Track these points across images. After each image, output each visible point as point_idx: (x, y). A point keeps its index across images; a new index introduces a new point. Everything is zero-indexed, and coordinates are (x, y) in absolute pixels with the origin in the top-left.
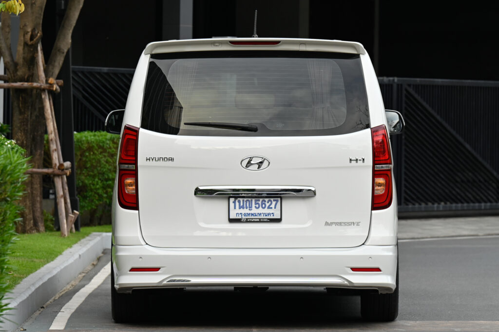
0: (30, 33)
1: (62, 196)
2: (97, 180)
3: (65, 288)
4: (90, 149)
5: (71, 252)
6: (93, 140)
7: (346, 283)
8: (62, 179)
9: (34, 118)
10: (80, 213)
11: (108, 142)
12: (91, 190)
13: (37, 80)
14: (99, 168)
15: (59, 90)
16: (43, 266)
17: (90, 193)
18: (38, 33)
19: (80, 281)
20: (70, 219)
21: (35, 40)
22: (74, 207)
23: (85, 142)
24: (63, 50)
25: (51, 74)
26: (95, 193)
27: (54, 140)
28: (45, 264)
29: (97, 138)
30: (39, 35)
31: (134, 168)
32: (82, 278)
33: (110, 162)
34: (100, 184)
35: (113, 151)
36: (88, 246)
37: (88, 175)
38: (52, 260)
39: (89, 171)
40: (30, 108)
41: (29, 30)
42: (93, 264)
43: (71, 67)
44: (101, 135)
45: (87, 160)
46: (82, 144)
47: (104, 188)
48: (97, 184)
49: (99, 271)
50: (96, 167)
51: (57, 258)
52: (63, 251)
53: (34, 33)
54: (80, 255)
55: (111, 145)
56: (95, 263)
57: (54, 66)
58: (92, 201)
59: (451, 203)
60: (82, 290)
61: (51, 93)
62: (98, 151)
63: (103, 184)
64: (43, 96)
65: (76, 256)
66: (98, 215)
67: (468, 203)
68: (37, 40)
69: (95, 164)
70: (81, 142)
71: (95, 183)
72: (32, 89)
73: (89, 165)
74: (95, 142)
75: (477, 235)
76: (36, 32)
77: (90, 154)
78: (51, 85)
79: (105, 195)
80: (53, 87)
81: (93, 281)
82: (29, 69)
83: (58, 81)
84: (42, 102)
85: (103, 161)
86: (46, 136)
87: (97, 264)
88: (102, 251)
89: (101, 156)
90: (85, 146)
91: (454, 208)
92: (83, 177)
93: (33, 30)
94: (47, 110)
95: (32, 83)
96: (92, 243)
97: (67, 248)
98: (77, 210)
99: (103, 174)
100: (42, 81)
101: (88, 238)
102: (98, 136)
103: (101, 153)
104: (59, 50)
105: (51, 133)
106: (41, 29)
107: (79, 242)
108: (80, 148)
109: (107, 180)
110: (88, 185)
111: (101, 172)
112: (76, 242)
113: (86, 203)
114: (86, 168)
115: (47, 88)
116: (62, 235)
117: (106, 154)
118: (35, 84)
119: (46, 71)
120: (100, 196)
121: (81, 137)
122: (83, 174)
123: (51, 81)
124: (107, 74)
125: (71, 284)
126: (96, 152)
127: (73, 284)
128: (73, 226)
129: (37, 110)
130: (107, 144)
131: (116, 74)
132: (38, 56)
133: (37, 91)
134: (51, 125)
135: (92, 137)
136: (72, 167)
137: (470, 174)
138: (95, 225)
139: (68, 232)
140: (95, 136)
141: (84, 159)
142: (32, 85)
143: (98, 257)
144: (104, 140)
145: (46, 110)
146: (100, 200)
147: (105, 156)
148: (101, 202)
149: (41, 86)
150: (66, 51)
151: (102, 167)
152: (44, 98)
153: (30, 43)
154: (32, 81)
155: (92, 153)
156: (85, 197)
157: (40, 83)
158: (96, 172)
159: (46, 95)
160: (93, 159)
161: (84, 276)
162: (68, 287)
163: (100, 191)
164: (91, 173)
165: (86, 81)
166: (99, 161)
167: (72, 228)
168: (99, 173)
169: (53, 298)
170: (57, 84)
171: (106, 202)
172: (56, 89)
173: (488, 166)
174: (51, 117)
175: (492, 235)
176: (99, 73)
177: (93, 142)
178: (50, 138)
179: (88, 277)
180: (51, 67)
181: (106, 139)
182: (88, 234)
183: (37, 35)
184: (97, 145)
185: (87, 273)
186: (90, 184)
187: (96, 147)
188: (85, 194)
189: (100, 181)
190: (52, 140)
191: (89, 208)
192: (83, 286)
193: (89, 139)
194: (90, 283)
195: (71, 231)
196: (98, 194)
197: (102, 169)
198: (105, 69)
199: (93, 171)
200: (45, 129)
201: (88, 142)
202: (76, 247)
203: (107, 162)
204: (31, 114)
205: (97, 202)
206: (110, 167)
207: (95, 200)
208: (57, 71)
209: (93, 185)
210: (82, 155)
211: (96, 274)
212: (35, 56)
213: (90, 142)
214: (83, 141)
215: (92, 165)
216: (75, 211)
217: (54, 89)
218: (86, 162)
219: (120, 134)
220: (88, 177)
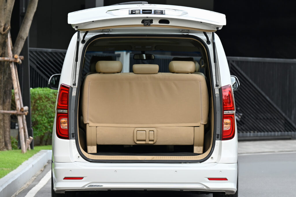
0: (3, 27)
1: (22, 128)
2: (44, 117)
3: (23, 187)
4: (40, 98)
5: (27, 163)
6: (42, 93)
7: (205, 188)
8: (23, 117)
9: (5, 79)
10: (33, 138)
11: (51, 94)
12: (41, 124)
13: (7, 56)
14: (46, 111)
15: (21, 62)
16: (9, 173)
17: (40, 126)
18: (8, 26)
19: (33, 182)
20: (27, 142)
21: (6, 31)
22: (30, 134)
23: (37, 94)
24: (24, 37)
25: (16, 52)
26: (43, 126)
27: (17, 93)
28: (10, 172)
29: (44, 92)
30: (8, 28)
31: (67, 112)
32: (34, 179)
33: (52, 107)
34: (46, 120)
35: (54, 100)
36: (38, 159)
37: (39, 115)
38: (15, 169)
39: (39, 112)
40: (3, 73)
41: (3, 25)
42: (41, 170)
43: (29, 48)
44: (47, 90)
45: (38, 105)
46: (35, 96)
47: (48, 122)
48: (45, 120)
49: (45, 175)
50: (43, 110)
51: (18, 167)
52: (22, 162)
53: (5, 27)
54: (33, 165)
55: (53, 96)
56: (42, 169)
57: (18, 47)
58: (41, 130)
59: (258, 132)
60: (34, 189)
61: (16, 64)
62: (45, 100)
63: (48, 120)
64: (11, 66)
65: (31, 166)
66: (45, 139)
67: (267, 132)
68: (7, 31)
69: (43, 108)
70: (34, 94)
71: (43, 119)
72: (4, 61)
73: (39, 108)
74: (43, 94)
75: (274, 152)
76: (7, 26)
77: (40, 102)
78: (16, 59)
79: (49, 127)
80: (17, 60)
81: (41, 182)
82: (2, 49)
83: (20, 56)
84: (10, 69)
85: (48, 106)
86: (13, 91)
87: (43, 171)
88: (47, 161)
89: (47, 103)
90: (37, 97)
91: (259, 135)
92: (36, 116)
93: (5, 25)
94: (14, 74)
95: (4, 58)
96: (41, 157)
97: (25, 161)
98: (32, 136)
99: (48, 114)
100: (11, 57)
101: (38, 154)
102: (45, 91)
103: (47, 101)
104: (21, 38)
105: (16, 89)
106: (10, 24)
107: (33, 157)
108: (34, 98)
109: (50, 118)
110: (39, 121)
111: (47, 113)
112: (31, 157)
113: (37, 131)
114: (38, 110)
115: (14, 61)
116: (22, 152)
117: (50, 102)
118: (6, 59)
119: (13, 51)
120: (46, 128)
121: (35, 91)
122: (36, 114)
123: (16, 56)
124: (51, 53)
125: (27, 184)
126: (44, 100)
127: (28, 184)
128: (29, 146)
129: (7, 74)
130: (51, 96)
131: (56, 53)
132: (8, 41)
133: (7, 63)
134: (16, 84)
135: (42, 91)
136: (29, 110)
137: (269, 115)
138: (43, 145)
139: (26, 150)
140: (43, 90)
141: (36, 105)
142: (4, 59)
143: (45, 165)
144: (49, 93)
145: (12, 74)
146: (46, 130)
147: (49, 103)
148: (47, 131)
149: (10, 59)
150: (25, 38)
151: (48, 110)
152: (12, 67)
153: (3, 33)
154: (4, 57)
155: (41, 101)
156: (37, 128)
157: (9, 58)
158: (44, 113)
159: (12, 65)
160: (42, 105)
161: (35, 179)
162: (25, 186)
163: (46, 125)
164: (41, 114)
165: (38, 57)
166: (46, 106)
167: (28, 148)
168: (46, 114)
169: (15, 194)
170: (20, 58)
171: (50, 131)
172: (19, 62)
173: (280, 110)
174: (15, 79)
175: (283, 151)
176: (46, 53)
177: (42, 95)
178: (15, 92)
179: (38, 179)
180: (16, 48)
181: (50, 93)
182: (38, 151)
183: (7, 28)
184: (45, 96)
185: (37, 176)
186: (40, 120)
187: (44, 98)
188: (37, 126)
189: (46, 119)
190: (16, 93)
191: (40, 135)
192: (34, 186)
193: (40, 92)
194: (39, 184)
195: (28, 149)
196: (45, 126)
197: (47, 111)
198: (50, 50)
199: (42, 112)
200: (12, 86)
201: (39, 95)
202: (30, 159)
203: (50, 107)
204: (4, 77)
205: (44, 131)
206: (52, 110)
207: (43, 130)
208: (20, 50)
209: (42, 120)
210: (35, 102)
211: (43, 177)
212: (6, 41)
213: (40, 94)
214: (36, 94)
215: (41, 109)
216: (31, 137)
217: (18, 61)
218: (38, 106)
219: (58, 89)
220: (39, 116)
